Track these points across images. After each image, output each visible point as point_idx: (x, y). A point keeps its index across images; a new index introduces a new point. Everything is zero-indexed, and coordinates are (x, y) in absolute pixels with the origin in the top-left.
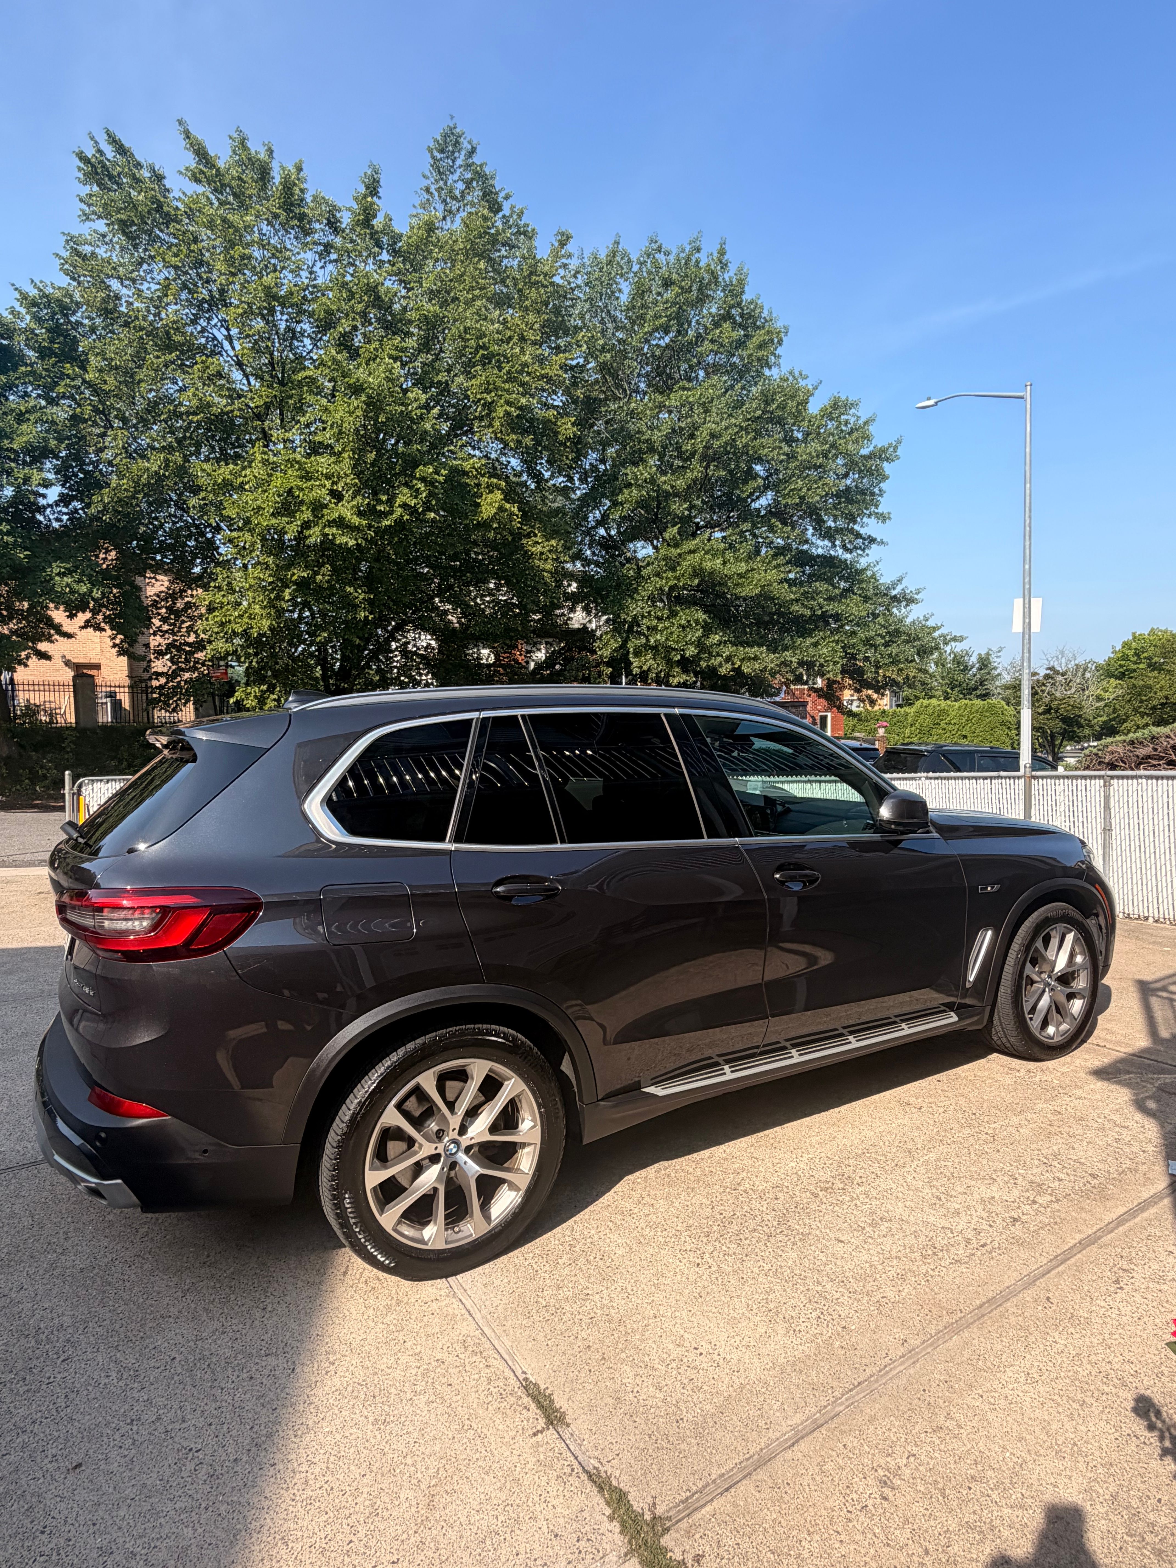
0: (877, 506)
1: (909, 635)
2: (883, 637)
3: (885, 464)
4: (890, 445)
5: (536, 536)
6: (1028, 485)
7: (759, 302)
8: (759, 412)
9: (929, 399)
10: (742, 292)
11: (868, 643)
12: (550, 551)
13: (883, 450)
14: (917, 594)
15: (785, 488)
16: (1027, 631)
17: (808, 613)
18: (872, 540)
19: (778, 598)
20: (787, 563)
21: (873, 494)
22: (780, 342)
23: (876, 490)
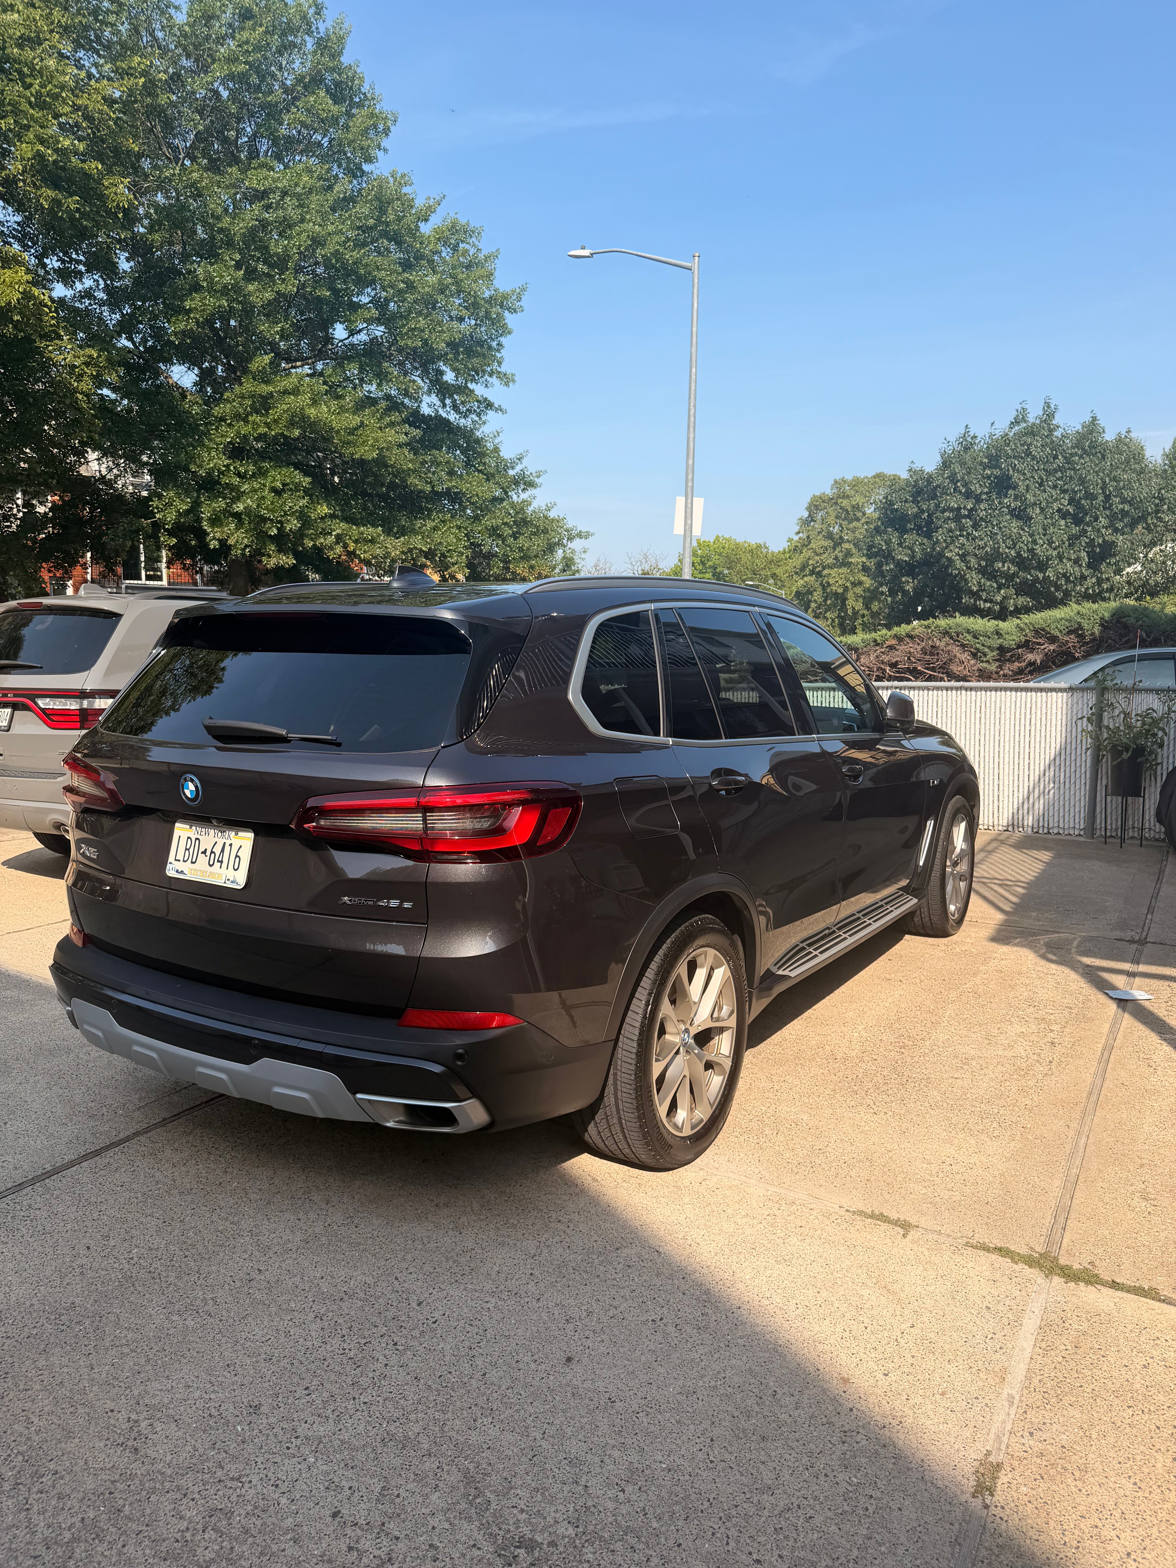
0: (500, 363)
1: (537, 527)
2: (511, 528)
3: (506, 314)
4: (514, 292)
5: (60, 338)
6: (694, 370)
7: (358, 71)
8: (371, 222)
9: (583, 248)
10: (340, 54)
11: (494, 532)
12: (87, 364)
13: (505, 297)
14: (538, 477)
15: (404, 326)
16: (688, 533)
17: (428, 488)
18: (489, 405)
19: (392, 466)
20: (404, 421)
21: (490, 348)
22: (387, 132)
23: (494, 344)
